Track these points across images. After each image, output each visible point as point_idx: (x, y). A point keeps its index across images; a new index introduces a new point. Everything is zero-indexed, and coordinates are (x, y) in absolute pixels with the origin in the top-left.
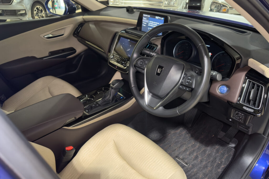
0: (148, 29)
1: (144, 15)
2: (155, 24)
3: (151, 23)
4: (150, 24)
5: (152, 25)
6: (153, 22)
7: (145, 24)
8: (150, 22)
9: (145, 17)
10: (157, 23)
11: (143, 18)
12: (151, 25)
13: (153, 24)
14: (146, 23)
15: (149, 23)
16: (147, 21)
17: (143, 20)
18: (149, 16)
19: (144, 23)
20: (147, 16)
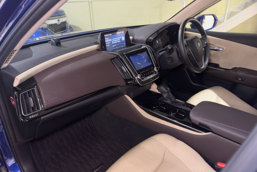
1: (105, 36)
2: (118, 39)
3: (114, 40)
5: (115, 41)
6: (116, 39)
8: (113, 40)
9: (107, 37)
11: (105, 39)
12: (114, 42)
15: (112, 41)
16: (110, 40)
17: (106, 41)
18: (111, 35)
19: (108, 43)
20: (108, 35)
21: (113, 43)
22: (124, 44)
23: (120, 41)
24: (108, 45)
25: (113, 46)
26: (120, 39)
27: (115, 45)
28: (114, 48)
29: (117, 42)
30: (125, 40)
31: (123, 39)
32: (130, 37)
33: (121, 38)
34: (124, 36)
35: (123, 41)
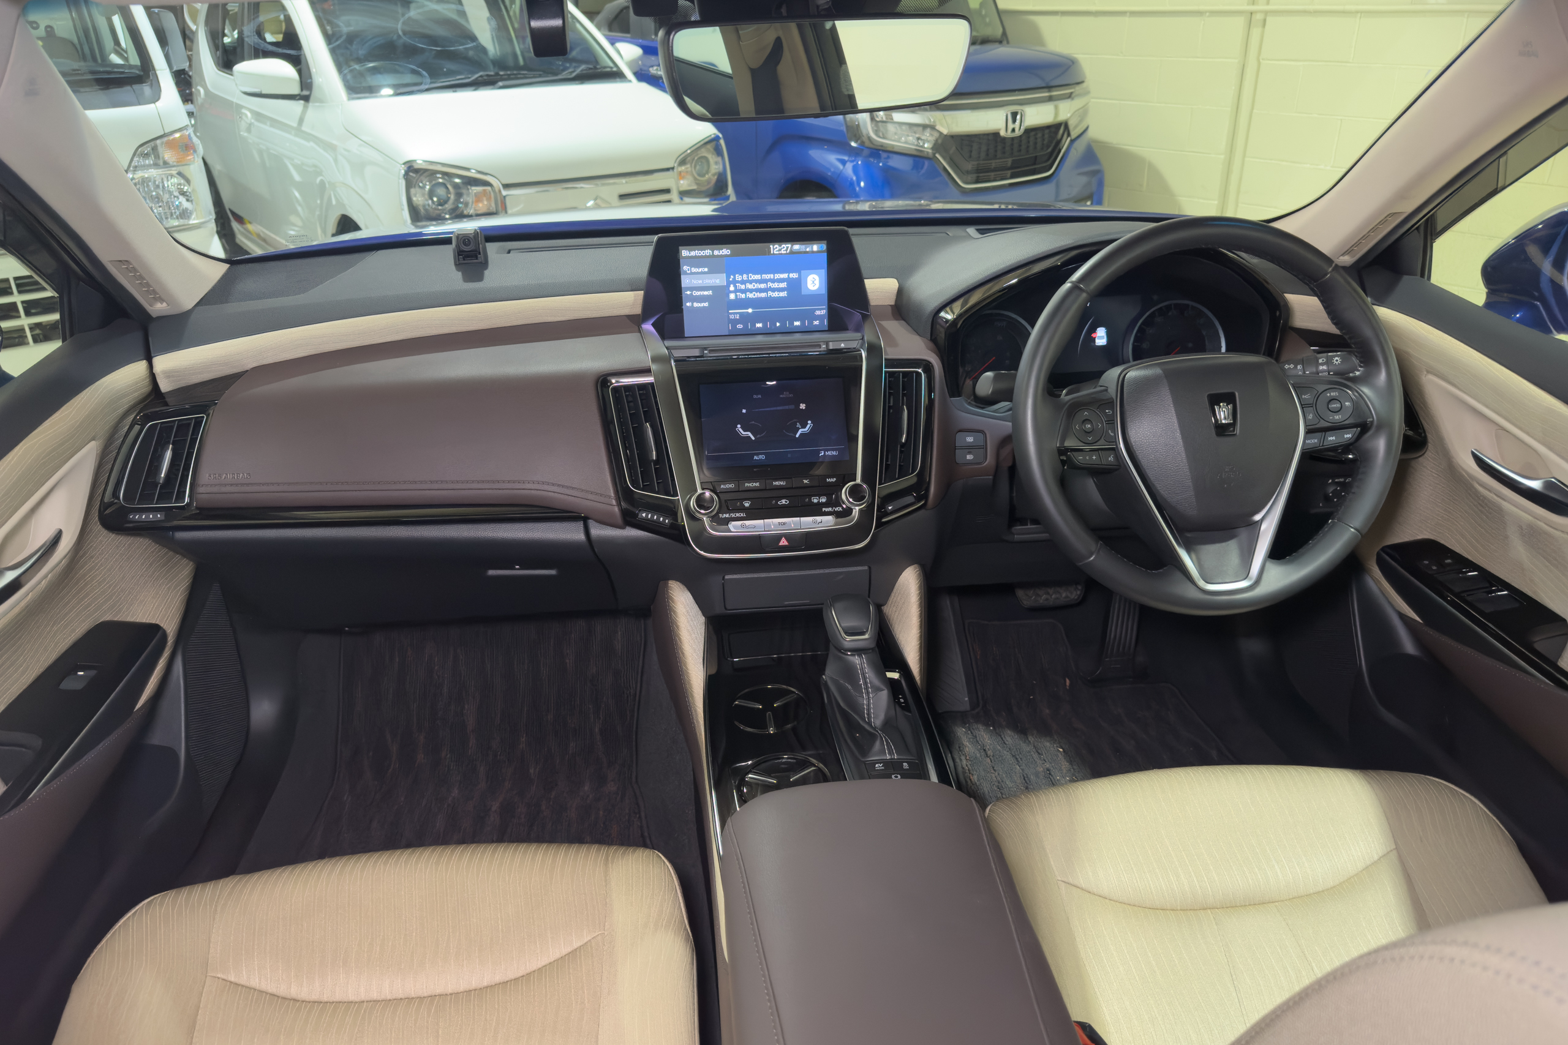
0: (732, 317)
1: (685, 253)
2: (773, 281)
3: (743, 282)
4: (743, 287)
5: (751, 291)
6: (758, 277)
7: (701, 299)
8: (735, 282)
9: (696, 261)
10: (785, 276)
11: (685, 268)
12: (744, 291)
13: (763, 286)
14: (710, 293)
15: (732, 288)
16: (719, 280)
17: (685, 281)
18: (725, 251)
19: (696, 293)
20: (708, 252)
21: (732, 296)
22: (818, 313)
23: (783, 294)
24: (696, 305)
25: (735, 313)
26: (788, 280)
27: (750, 310)
28: (735, 322)
29: (763, 295)
30: (824, 291)
31: (815, 282)
32: (870, 284)
33: (794, 276)
34: (823, 272)
35: (813, 298)
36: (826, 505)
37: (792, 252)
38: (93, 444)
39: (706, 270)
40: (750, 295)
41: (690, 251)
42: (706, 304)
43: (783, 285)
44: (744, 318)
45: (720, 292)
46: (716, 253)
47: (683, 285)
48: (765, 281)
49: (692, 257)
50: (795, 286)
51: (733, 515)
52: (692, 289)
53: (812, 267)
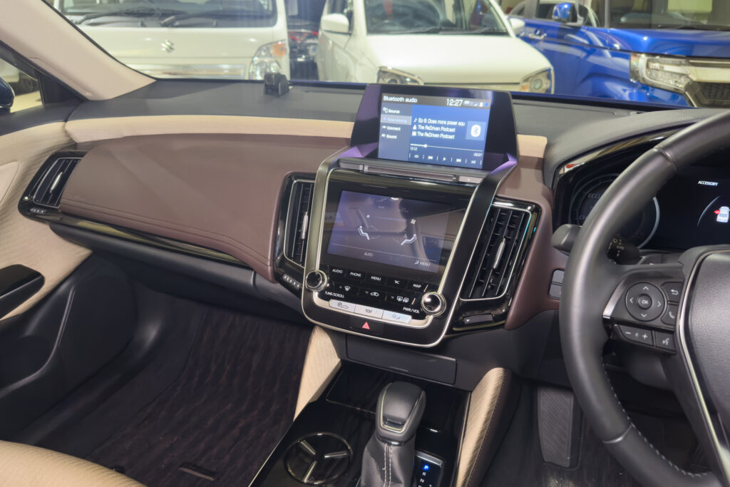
0: (412, 149)
1: (386, 98)
2: (445, 126)
3: (423, 124)
4: (423, 128)
5: (428, 131)
6: (434, 122)
7: (392, 133)
8: (417, 123)
9: (393, 105)
10: (455, 123)
11: (384, 109)
12: (423, 131)
13: (437, 129)
14: (399, 129)
15: (415, 128)
16: (406, 120)
17: (384, 118)
18: (414, 100)
19: (390, 128)
20: (401, 99)
21: (414, 134)
22: (476, 155)
23: (452, 137)
24: (388, 136)
25: (414, 147)
26: (457, 127)
27: (425, 146)
28: (414, 153)
29: (437, 136)
30: (483, 139)
31: (477, 131)
32: (521, 139)
33: (462, 124)
34: (485, 124)
35: (473, 144)
36: (408, 305)
37: (463, 106)
38: (15, 164)
39: (398, 112)
40: (427, 135)
41: (389, 96)
42: (395, 137)
43: (453, 130)
44: (420, 151)
45: (406, 129)
46: (407, 100)
47: (381, 121)
48: (439, 126)
49: (390, 102)
50: (461, 132)
51: (335, 295)
52: (387, 125)
53: (476, 119)
